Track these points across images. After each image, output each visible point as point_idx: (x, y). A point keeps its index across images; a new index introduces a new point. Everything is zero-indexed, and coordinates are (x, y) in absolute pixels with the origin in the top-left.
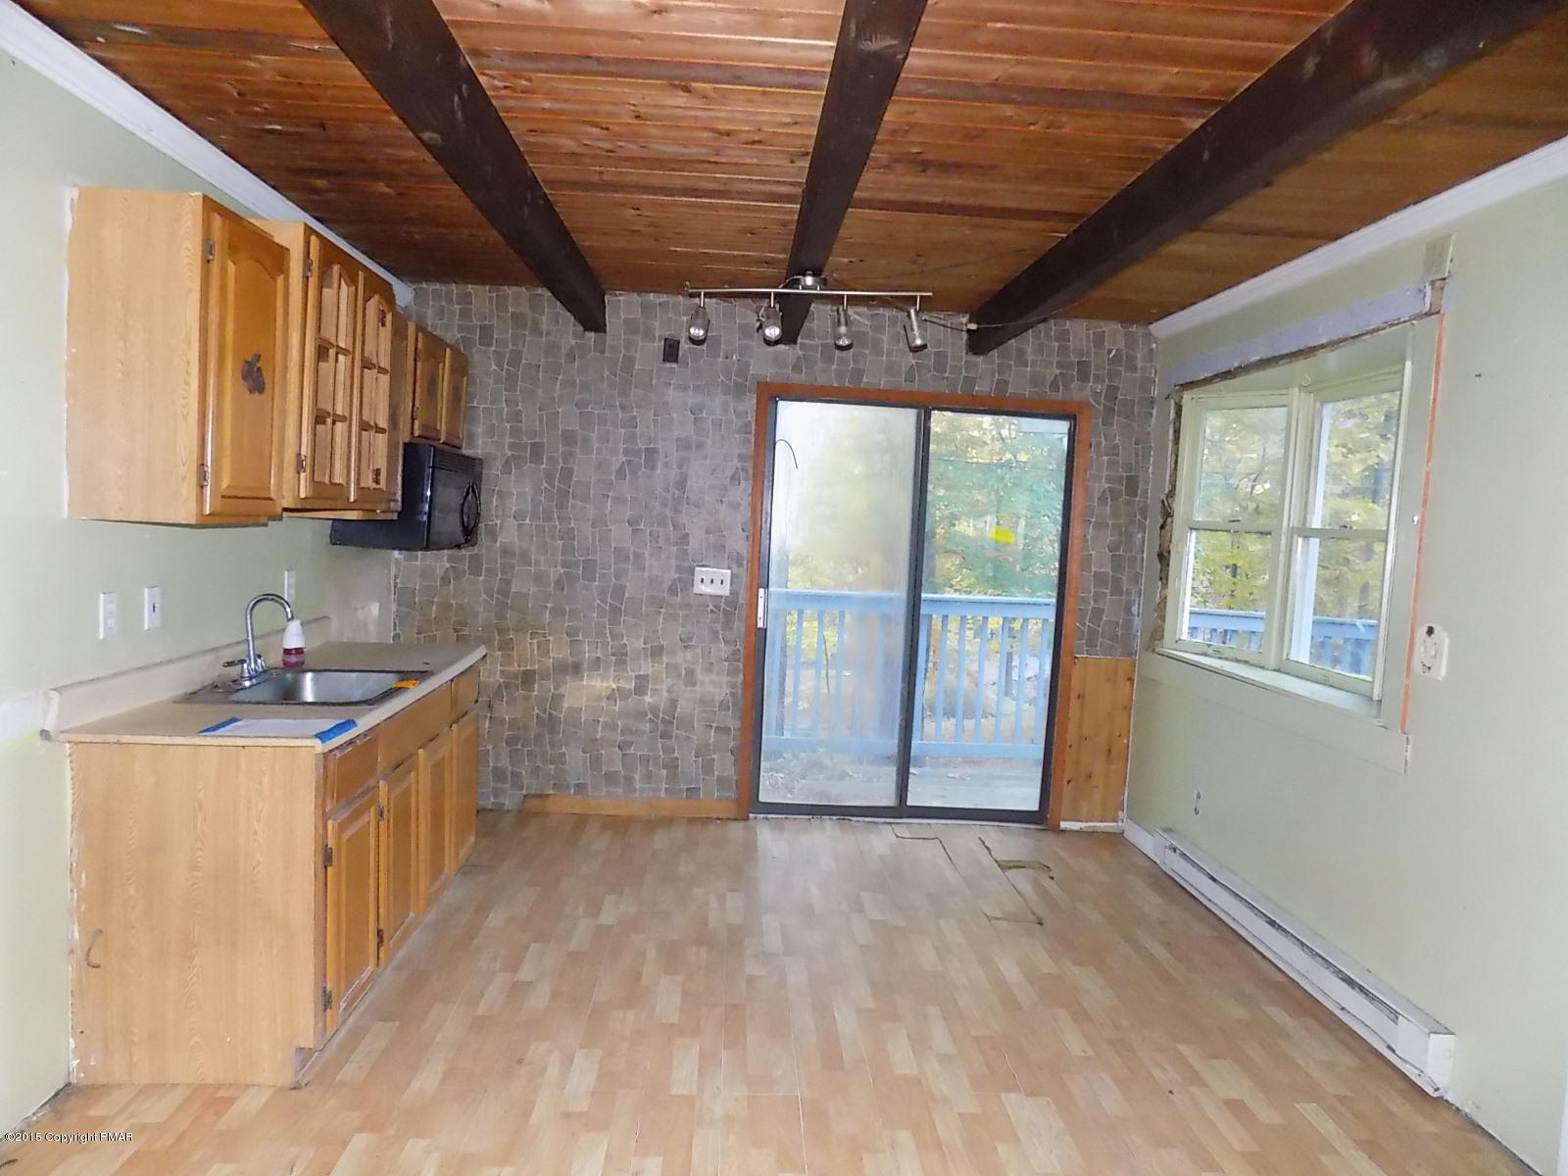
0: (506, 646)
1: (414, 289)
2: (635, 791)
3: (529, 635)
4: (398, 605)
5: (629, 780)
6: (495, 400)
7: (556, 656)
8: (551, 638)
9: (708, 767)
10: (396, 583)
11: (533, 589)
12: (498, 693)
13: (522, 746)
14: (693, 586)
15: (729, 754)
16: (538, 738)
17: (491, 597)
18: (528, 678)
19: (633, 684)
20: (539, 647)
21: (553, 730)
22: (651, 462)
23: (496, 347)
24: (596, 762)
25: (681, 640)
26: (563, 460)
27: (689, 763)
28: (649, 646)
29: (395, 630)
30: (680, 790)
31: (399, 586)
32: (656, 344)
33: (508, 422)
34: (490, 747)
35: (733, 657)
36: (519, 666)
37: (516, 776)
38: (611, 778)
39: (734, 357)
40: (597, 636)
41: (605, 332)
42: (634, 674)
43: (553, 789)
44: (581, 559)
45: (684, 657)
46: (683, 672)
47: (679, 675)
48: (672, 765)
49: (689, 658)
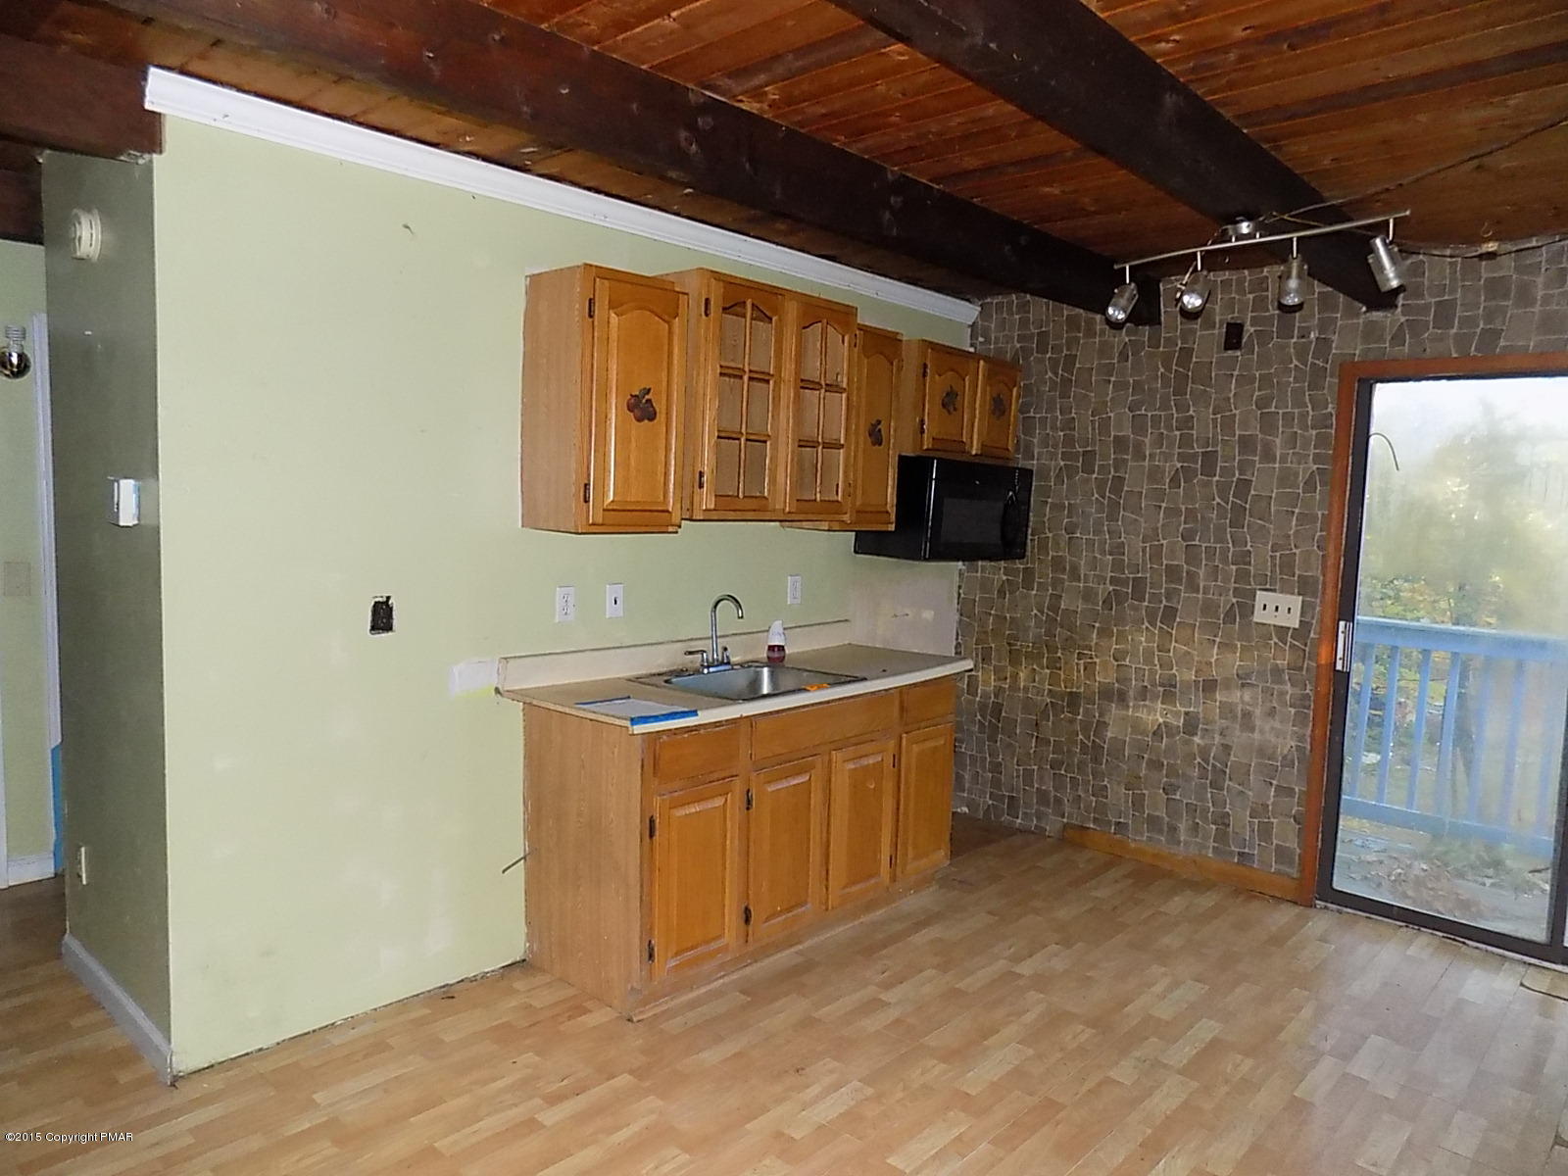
0: (1054, 664)
1: (981, 305)
2: (1179, 842)
3: (1076, 656)
4: (961, 615)
5: (1173, 829)
6: (1051, 409)
7: (1102, 680)
8: (1097, 661)
9: (1265, 832)
10: (959, 594)
11: (1081, 606)
12: (1044, 714)
13: (1066, 771)
14: (1253, 613)
15: (1292, 820)
16: (1082, 765)
17: (1042, 613)
18: (1074, 699)
19: (1182, 720)
20: (1085, 669)
21: (1096, 760)
22: (1209, 468)
23: (1052, 353)
24: (1138, 803)
25: (1237, 675)
26: (1115, 469)
27: (1242, 820)
28: (1201, 679)
29: (957, 639)
30: (1232, 853)
31: (962, 596)
32: (1216, 332)
33: (1061, 431)
34: (1036, 768)
35: (1301, 702)
36: (1066, 687)
37: (1058, 801)
38: (1154, 822)
39: (1312, 335)
40: (1145, 662)
41: (1160, 323)
42: (1183, 709)
43: (1094, 823)
44: (1131, 576)
45: (1241, 697)
46: (1239, 715)
47: (1235, 717)
48: (1222, 821)
49: (1247, 698)
